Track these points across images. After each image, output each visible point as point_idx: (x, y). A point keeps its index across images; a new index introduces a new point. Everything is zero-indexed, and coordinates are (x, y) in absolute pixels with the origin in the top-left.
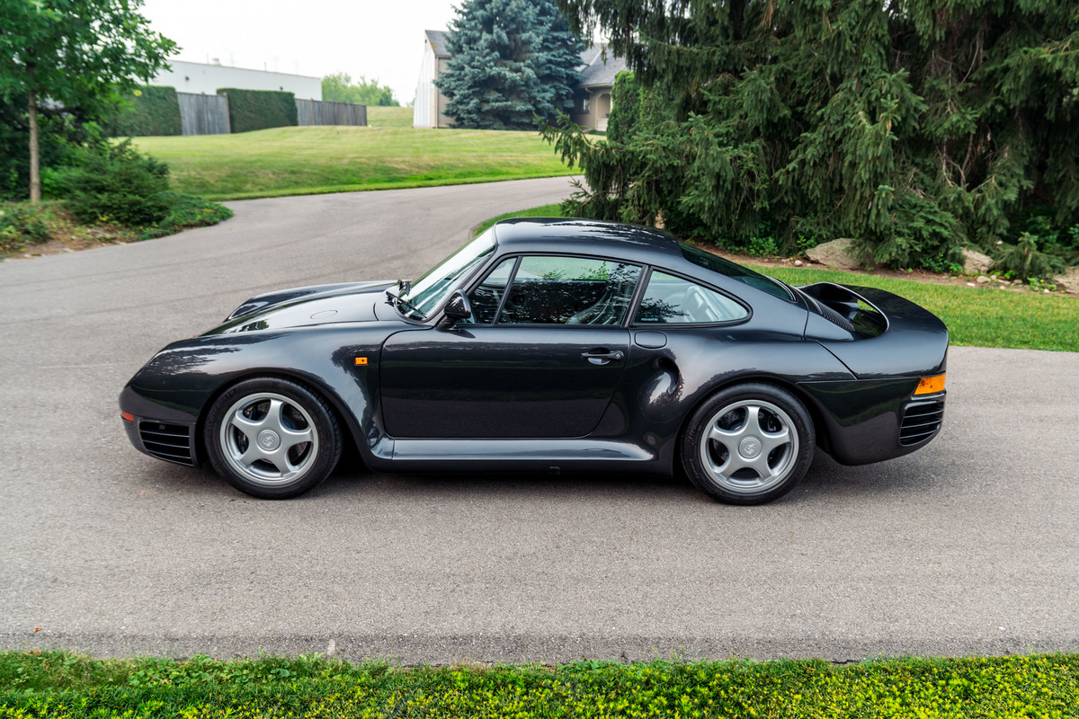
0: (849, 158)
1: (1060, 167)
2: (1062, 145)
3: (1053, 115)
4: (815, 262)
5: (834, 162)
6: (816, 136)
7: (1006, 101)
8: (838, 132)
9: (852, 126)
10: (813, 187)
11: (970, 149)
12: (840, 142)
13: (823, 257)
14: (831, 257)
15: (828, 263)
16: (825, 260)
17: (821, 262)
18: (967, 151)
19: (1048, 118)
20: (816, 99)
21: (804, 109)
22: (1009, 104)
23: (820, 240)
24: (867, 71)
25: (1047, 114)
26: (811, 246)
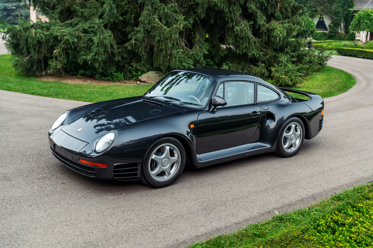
0: (157, 38)
1: (214, 41)
2: (213, 33)
3: (213, 21)
4: (144, 82)
5: (147, 40)
6: (140, 28)
7: (200, 16)
8: (149, 28)
9: (156, 25)
10: (141, 51)
11: (184, 34)
12: (150, 32)
13: (147, 79)
14: (150, 79)
15: (150, 82)
16: (148, 81)
17: (147, 81)
18: (183, 35)
19: (211, 23)
20: (132, 13)
21: (127, 17)
22: (201, 17)
23: (143, 72)
24: (155, 3)
25: (211, 21)
26: (140, 75)
